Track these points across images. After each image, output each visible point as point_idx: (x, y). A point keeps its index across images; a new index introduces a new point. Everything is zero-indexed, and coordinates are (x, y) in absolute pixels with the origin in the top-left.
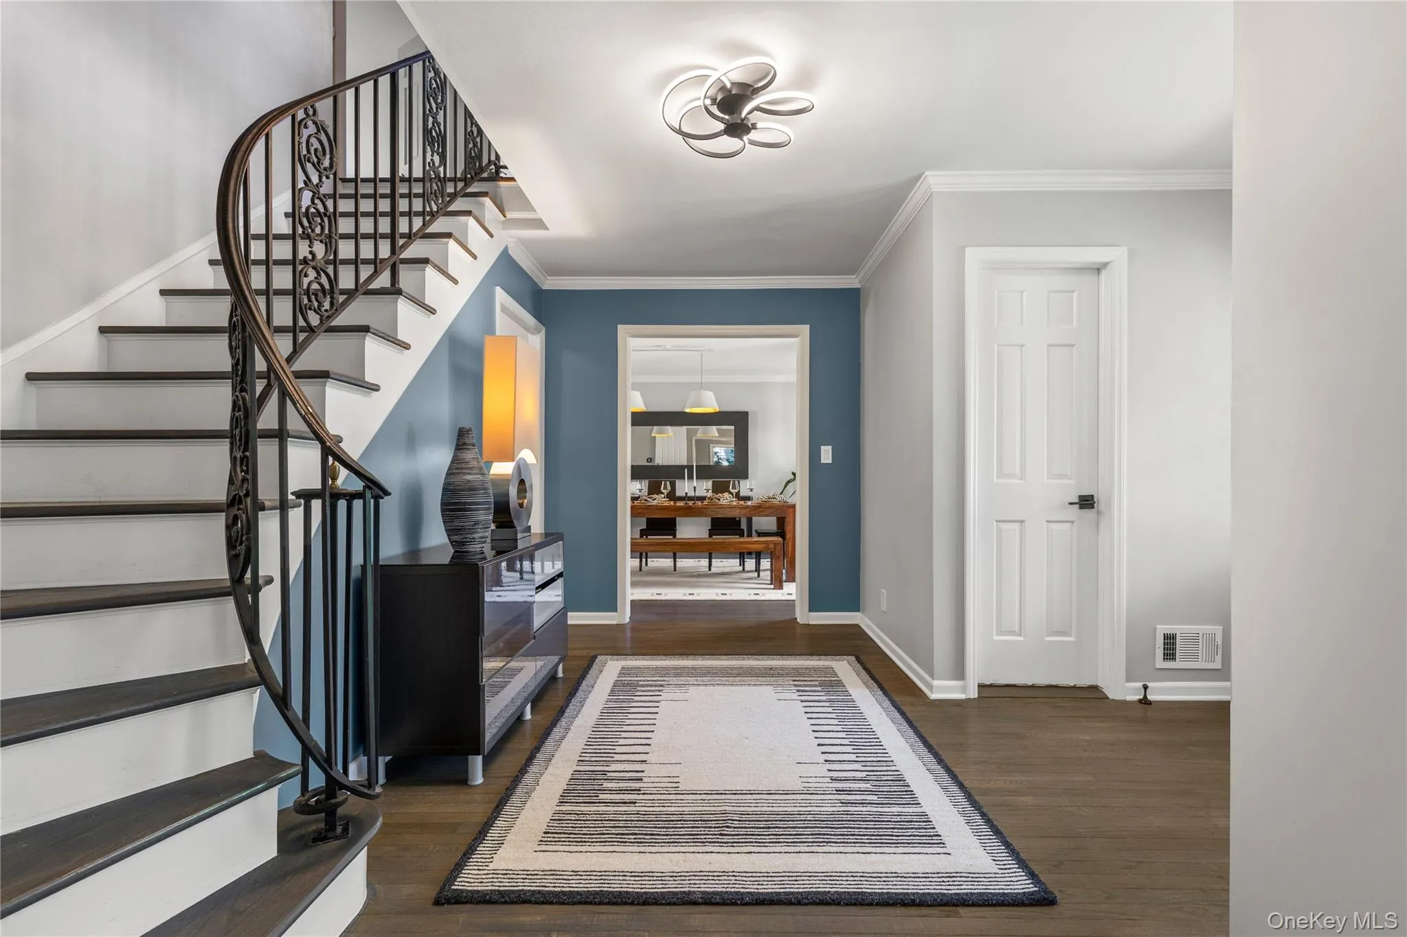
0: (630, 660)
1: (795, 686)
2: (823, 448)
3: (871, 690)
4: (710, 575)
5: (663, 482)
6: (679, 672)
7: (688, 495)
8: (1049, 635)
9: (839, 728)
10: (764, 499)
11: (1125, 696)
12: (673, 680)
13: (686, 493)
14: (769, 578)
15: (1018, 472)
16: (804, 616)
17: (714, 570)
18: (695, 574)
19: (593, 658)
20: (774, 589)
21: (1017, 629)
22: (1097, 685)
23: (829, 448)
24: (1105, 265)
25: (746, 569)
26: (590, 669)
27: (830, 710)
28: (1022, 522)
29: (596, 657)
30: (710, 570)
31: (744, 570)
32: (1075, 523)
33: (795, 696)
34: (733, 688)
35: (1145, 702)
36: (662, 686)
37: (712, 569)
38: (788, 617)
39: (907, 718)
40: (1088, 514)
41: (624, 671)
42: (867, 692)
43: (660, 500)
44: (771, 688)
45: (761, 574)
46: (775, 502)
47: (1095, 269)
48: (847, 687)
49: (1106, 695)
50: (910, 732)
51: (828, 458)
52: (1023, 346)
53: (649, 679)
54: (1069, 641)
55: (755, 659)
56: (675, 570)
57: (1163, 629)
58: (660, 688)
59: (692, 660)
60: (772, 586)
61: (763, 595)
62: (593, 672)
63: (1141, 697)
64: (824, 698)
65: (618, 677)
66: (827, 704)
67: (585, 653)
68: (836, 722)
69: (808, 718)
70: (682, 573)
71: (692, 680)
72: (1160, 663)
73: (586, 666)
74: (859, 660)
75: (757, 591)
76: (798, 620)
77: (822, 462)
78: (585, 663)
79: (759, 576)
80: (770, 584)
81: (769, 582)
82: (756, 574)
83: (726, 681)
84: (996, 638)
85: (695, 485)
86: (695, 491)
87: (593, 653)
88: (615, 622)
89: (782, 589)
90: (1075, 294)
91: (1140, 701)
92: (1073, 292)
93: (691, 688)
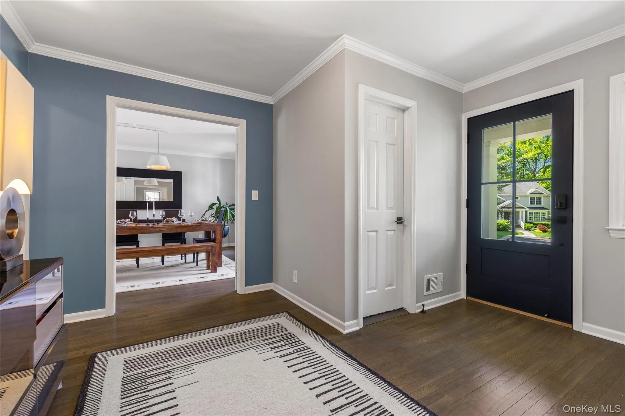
0: (130, 351)
1: (268, 344)
2: (253, 191)
3: (313, 336)
4: (163, 267)
5: (131, 211)
6: (178, 353)
7: (149, 219)
8: (387, 287)
9: (317, 375)
10: (200, 221)
11: (416, 311)
12: (176, 363)
13: (148, 218)
14: (206, 265)
15: (375, 207)
16: (241, 289)
17: (166, 264)
18: (154, 268)
19: (92, 359)
20: (211, 273)
21: (375, 287)
22: (403, 307)
23: (257, 192)
24: (408, 108)
25: (187, 261)
26: (92, 371)
27: (300, 360)
28: (376, 231)
29: (95, 356)
30: (163, 264)
31: (186, 262)
32: (396, 231)
33: (272, 354)
34: (227, 358)
35: (423, 312)
36: (169, 372)
37: (165, 263)
38: (230, 291)
39: (344, 351)
40: (401, 226)
41: (128, 365)
42: (310, 337)
43: (127, 223)
44: (252, 350)
45: (199, 263)
46: (207, 222)
47: (402, 110)
48: (298, 337)
49: (408, 312)
50: (355, 363)
51: (256, 198)
52: (377, 142)
53: (154, 367)
54: (393, 289)
55: (229, 328)
56: (138, 266)
57: (427, 277)
58: (169, 375)
59: (183, 339)
60: (210, 271)
61: (207, 277)
62: (96, 374)
63: (422, 310)
64: (291, 350)
65: (124, 373)
66: (296, 355)
67: (81, 353)
68: (311, 370)
69: (294, 372)
70: (144, 268)
71: (192, 359)
72: (426, 293)
73: (86, 368)
74: (289, 314)
75: (202, 275)
76: (238, 292)
77: (253, 200)
78: (84, 365)
79: (197, 265)
80: (207, 270)
81: (206, 269)
82: (195, 264)
83: (218, 352)
84: (367, 292)
85: (154, 213)
86: (154, 217)
87: (90, 352)
88: (103, 316)
89: (216, 272)
90: (395, 120)
91: (421, 312)
92: (395, 119)
93: (195, 367)
